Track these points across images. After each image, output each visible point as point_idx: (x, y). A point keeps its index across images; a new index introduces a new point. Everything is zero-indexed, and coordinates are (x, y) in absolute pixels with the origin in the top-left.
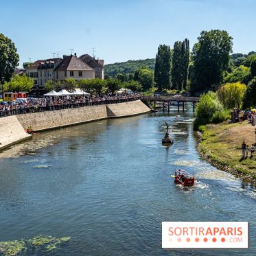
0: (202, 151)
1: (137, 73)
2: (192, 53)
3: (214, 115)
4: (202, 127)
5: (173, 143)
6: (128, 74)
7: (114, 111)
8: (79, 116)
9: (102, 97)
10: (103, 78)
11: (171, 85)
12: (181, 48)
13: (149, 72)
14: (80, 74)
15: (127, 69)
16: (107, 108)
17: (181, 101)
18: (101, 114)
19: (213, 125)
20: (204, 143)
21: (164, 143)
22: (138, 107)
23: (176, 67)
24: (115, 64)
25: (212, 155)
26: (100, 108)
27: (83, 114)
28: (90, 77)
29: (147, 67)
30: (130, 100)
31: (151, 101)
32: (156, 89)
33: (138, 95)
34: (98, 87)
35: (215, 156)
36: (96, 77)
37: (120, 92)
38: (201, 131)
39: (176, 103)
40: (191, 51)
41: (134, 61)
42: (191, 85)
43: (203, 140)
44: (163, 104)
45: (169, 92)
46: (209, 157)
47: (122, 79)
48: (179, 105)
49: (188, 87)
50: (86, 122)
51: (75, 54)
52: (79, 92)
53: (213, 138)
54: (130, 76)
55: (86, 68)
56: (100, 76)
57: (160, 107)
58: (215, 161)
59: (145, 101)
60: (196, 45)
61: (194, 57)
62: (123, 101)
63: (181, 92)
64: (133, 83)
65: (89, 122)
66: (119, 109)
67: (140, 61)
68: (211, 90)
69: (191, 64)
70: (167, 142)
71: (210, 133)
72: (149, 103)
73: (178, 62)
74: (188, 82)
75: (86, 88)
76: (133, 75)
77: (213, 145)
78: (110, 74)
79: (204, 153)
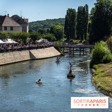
0: (95, 82)
1: (52, 28)
2: (90, 15)
3: (104, 58)
4: (96, 66)
5: (74, 77)
6: (46, 29)
7: (35, 55)
8: (10, 58)
9: (26, 45)
10: (28, 31)
11: (76, 37)
12: (83, 11)
13: (60, 27)
14: (12, 28)
15: (45, 25)
16: (30, 52)
17: (82, 48)
18: (26, 57)
19: (104, 65)
20: (96, 77)
21: (68, 77)
22: (52, 52)
23: (79, 24)
24: (37, 22)
25: (101, 85)
26: (25, 53)
27: (12, 57)
28: (18, 31)
29: (60, 24)
30: (46, 47)
31: (61, 48)
32: (65, 39)
33: (52, 43)
34: (24, 38)
35: (103, 86)
36: (22, 31)
37: (40, 41)
38: (95, 69)
39: (79, 49)
40: (89, 13)
41: (50, 20)
42: (90, 37)
43: (96, 75)
44: (70, 50)
45: (74, 41)
46: (99, 87)
47: (42, 32)
48: (80, 51)
49: (88, 38)
50: (15, 63)
51: (8, 15)
52: (10, 41)
53: (103, 74)
54: (48, 30)
55: (15, 24)
56: (25, 31)
57: (68, 52)
58: (103, 89)
59: (57, 48)
60: (93, 9)
61: (92, 17)
62: (41, 47)
63: (83, 41)
64: (49, 35)
65: (17, 62)
66: (38, 53)
67: (55, 20)
68: (102, 40)
69: (90, 22)
70: (71, 76)
71: (101, 70)
72: (60, 49)
73: (81, 21)
74: (88, 34)
75: (15, 38)
76: (50, 29)
77: (102, 78)
78: (34, 29)
79: (96, 84)
